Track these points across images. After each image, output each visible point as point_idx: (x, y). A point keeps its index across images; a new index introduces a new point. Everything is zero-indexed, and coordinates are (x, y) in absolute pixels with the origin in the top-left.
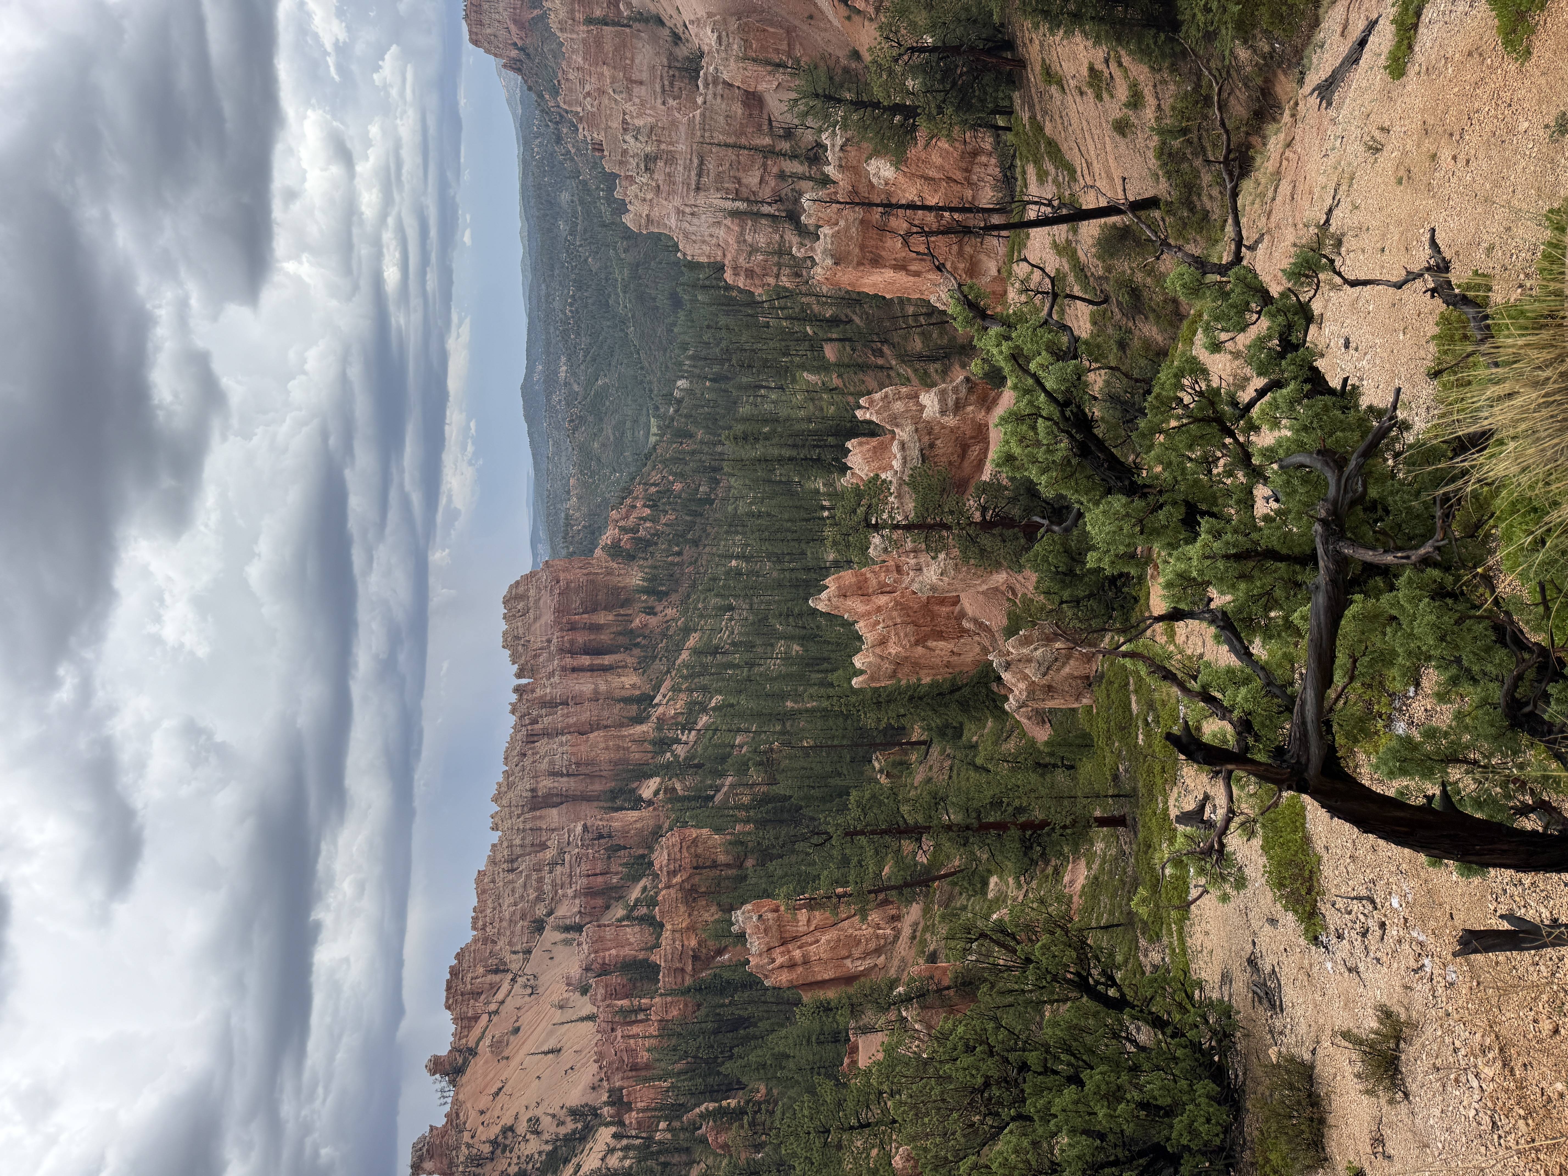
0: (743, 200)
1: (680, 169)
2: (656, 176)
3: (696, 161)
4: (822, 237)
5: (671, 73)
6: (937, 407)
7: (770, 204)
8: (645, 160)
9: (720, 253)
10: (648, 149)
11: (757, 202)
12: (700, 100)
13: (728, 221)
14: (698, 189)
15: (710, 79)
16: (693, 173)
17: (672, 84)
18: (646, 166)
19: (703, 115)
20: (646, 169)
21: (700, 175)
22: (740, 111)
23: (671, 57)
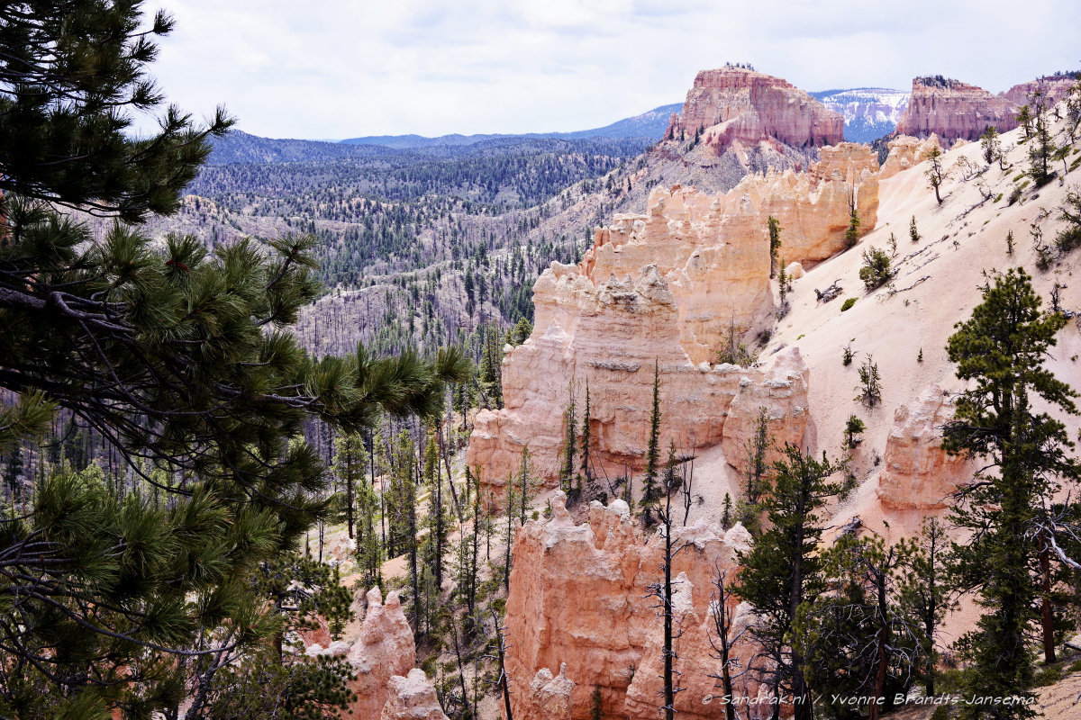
0: (586, 429)
1: (620, 345)
2: (609, 311)
3: (631, 364)
4: (580, 528)
5: (724, 331)
6: (411, 692)
7: (584, 466)
8: (628, 297)
9: (514, 402)
10: (640, 300)
11: (585, 447)
12: (705, 366)
13: (559, 412)
14: (597, 367)
15: (730, 378)
16: (617, 361)
17: (710, 331)
18: (620, 298)
19: (689, 371)
20: (616, 299)
21: (613, 369)
22: (696, 419)
23: (743, 332)
